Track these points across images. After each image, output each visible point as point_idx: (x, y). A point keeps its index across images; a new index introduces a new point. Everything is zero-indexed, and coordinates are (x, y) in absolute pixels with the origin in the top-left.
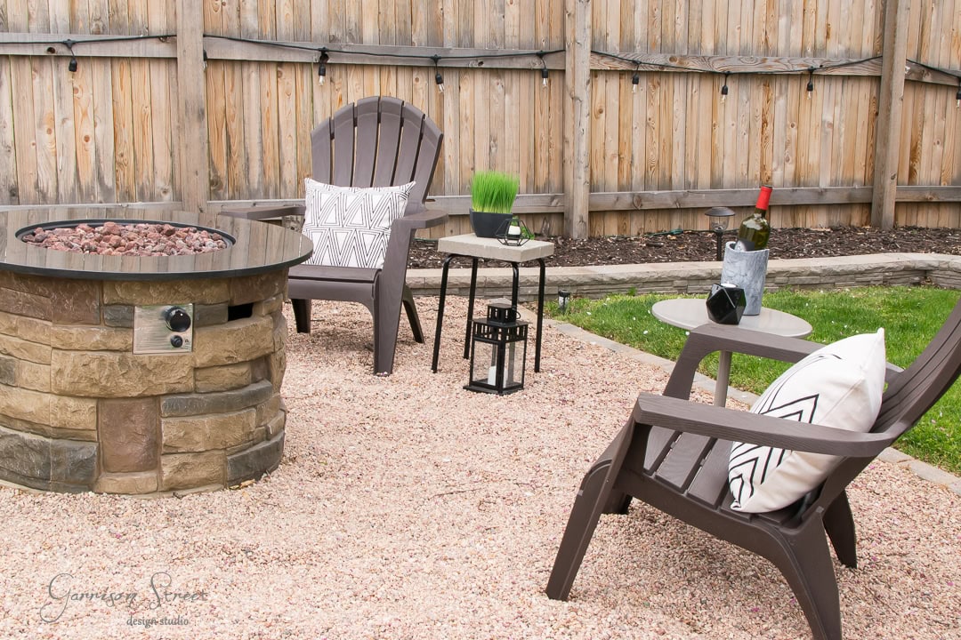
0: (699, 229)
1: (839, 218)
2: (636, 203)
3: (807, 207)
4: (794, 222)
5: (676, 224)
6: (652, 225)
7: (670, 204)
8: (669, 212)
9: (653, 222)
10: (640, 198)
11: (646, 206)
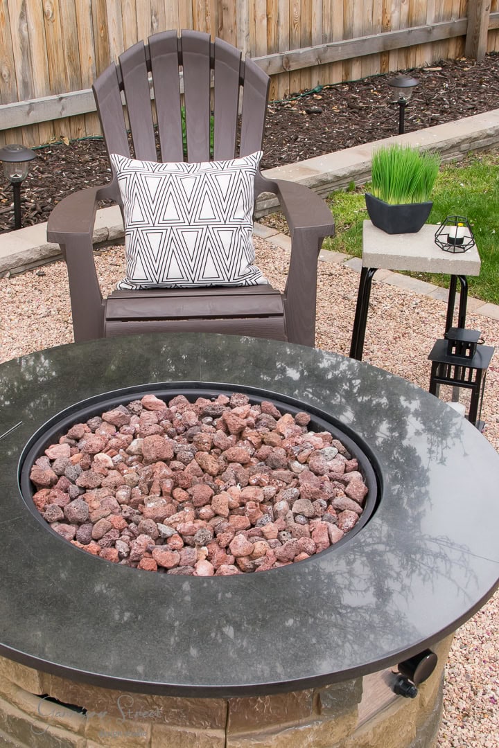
0: (334, 83)
1: (440, 53)
2: (284, 65)
3: (417, 47)
4: (407, 62)
5: (315, 81)
6: (297, 85)
7: (313, 61)
8: (310, 70)
9: (297, 82)
10: (287, 59)
11: (294, 66)
